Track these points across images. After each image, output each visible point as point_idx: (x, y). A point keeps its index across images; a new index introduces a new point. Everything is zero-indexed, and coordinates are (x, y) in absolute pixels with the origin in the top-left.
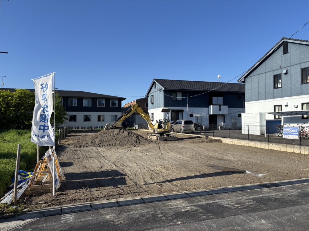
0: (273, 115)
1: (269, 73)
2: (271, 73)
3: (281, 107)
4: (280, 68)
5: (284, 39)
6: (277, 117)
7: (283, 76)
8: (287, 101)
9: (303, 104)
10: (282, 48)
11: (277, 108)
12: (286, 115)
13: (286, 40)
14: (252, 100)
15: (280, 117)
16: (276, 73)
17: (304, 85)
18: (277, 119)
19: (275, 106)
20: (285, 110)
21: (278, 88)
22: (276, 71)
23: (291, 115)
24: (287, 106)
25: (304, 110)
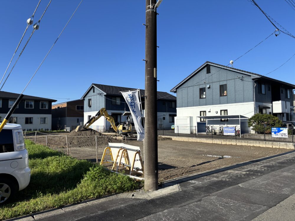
0: (200, 118)
1: (196, 87)
2: (198, 86)
3: (205, 113)
4: (204, 83)
5: (208, 62)
6: (202, 120)
7: (207, 89)
8: (210, 108)
9: (221, 111)
10: (206, 69)
11: (202, 113)
12: (210, 119)
13: (209, 64)
14: (182, 106)
15: (205, 120)
16: (201, 87)
17: (222, 97)
18: (202, 121)
19: (201, 112)
20: (208, 115)
21: (203, 98)
22: (201, 85)
23: (213, 119)
24: (210, 112)
25: (222, 115)
